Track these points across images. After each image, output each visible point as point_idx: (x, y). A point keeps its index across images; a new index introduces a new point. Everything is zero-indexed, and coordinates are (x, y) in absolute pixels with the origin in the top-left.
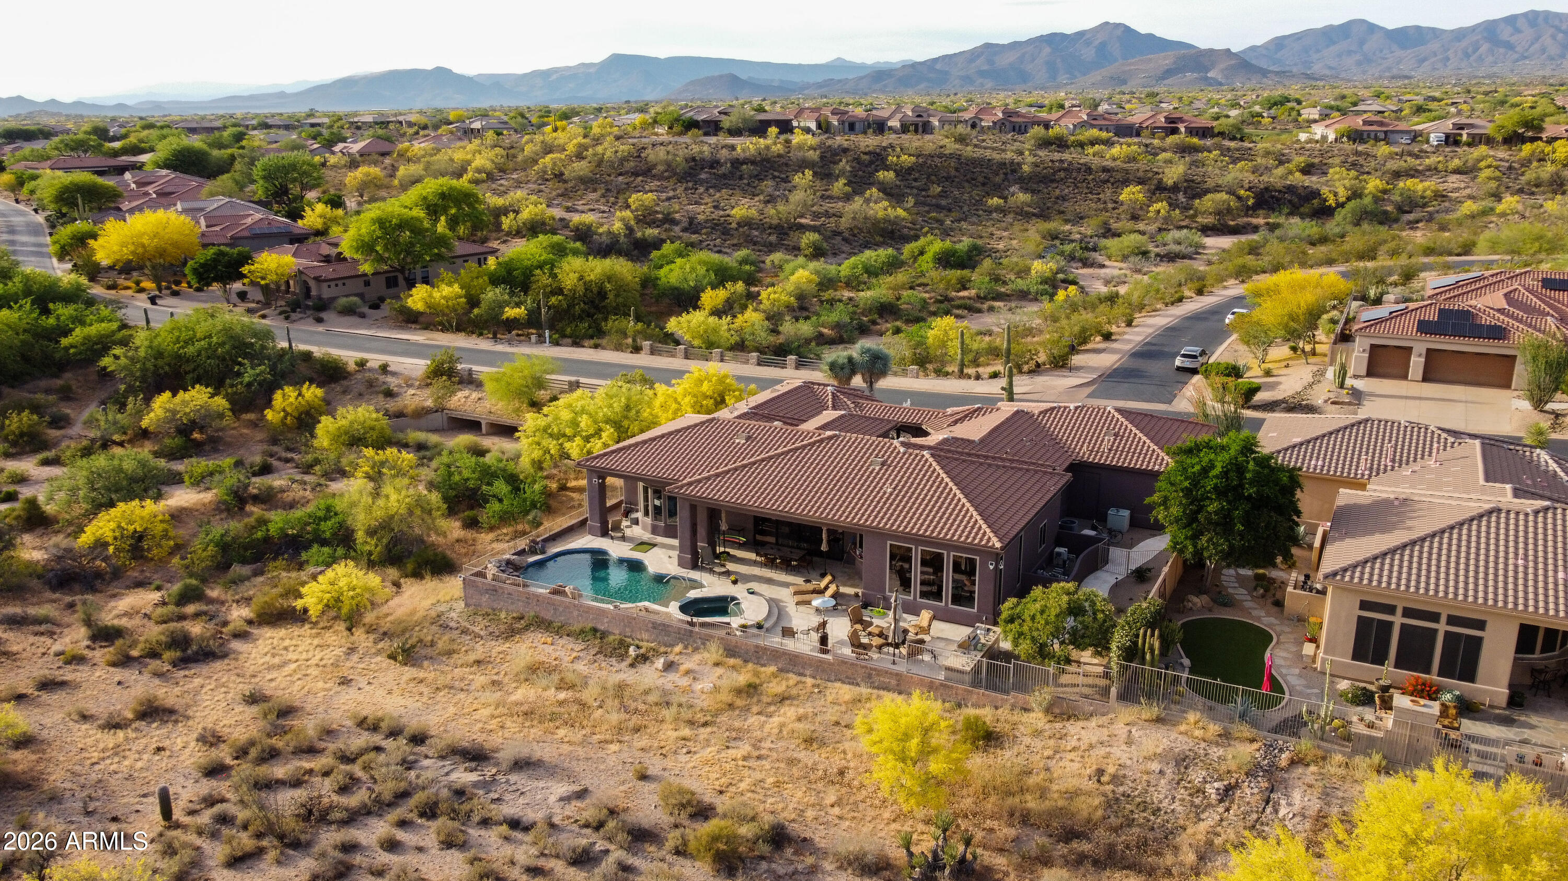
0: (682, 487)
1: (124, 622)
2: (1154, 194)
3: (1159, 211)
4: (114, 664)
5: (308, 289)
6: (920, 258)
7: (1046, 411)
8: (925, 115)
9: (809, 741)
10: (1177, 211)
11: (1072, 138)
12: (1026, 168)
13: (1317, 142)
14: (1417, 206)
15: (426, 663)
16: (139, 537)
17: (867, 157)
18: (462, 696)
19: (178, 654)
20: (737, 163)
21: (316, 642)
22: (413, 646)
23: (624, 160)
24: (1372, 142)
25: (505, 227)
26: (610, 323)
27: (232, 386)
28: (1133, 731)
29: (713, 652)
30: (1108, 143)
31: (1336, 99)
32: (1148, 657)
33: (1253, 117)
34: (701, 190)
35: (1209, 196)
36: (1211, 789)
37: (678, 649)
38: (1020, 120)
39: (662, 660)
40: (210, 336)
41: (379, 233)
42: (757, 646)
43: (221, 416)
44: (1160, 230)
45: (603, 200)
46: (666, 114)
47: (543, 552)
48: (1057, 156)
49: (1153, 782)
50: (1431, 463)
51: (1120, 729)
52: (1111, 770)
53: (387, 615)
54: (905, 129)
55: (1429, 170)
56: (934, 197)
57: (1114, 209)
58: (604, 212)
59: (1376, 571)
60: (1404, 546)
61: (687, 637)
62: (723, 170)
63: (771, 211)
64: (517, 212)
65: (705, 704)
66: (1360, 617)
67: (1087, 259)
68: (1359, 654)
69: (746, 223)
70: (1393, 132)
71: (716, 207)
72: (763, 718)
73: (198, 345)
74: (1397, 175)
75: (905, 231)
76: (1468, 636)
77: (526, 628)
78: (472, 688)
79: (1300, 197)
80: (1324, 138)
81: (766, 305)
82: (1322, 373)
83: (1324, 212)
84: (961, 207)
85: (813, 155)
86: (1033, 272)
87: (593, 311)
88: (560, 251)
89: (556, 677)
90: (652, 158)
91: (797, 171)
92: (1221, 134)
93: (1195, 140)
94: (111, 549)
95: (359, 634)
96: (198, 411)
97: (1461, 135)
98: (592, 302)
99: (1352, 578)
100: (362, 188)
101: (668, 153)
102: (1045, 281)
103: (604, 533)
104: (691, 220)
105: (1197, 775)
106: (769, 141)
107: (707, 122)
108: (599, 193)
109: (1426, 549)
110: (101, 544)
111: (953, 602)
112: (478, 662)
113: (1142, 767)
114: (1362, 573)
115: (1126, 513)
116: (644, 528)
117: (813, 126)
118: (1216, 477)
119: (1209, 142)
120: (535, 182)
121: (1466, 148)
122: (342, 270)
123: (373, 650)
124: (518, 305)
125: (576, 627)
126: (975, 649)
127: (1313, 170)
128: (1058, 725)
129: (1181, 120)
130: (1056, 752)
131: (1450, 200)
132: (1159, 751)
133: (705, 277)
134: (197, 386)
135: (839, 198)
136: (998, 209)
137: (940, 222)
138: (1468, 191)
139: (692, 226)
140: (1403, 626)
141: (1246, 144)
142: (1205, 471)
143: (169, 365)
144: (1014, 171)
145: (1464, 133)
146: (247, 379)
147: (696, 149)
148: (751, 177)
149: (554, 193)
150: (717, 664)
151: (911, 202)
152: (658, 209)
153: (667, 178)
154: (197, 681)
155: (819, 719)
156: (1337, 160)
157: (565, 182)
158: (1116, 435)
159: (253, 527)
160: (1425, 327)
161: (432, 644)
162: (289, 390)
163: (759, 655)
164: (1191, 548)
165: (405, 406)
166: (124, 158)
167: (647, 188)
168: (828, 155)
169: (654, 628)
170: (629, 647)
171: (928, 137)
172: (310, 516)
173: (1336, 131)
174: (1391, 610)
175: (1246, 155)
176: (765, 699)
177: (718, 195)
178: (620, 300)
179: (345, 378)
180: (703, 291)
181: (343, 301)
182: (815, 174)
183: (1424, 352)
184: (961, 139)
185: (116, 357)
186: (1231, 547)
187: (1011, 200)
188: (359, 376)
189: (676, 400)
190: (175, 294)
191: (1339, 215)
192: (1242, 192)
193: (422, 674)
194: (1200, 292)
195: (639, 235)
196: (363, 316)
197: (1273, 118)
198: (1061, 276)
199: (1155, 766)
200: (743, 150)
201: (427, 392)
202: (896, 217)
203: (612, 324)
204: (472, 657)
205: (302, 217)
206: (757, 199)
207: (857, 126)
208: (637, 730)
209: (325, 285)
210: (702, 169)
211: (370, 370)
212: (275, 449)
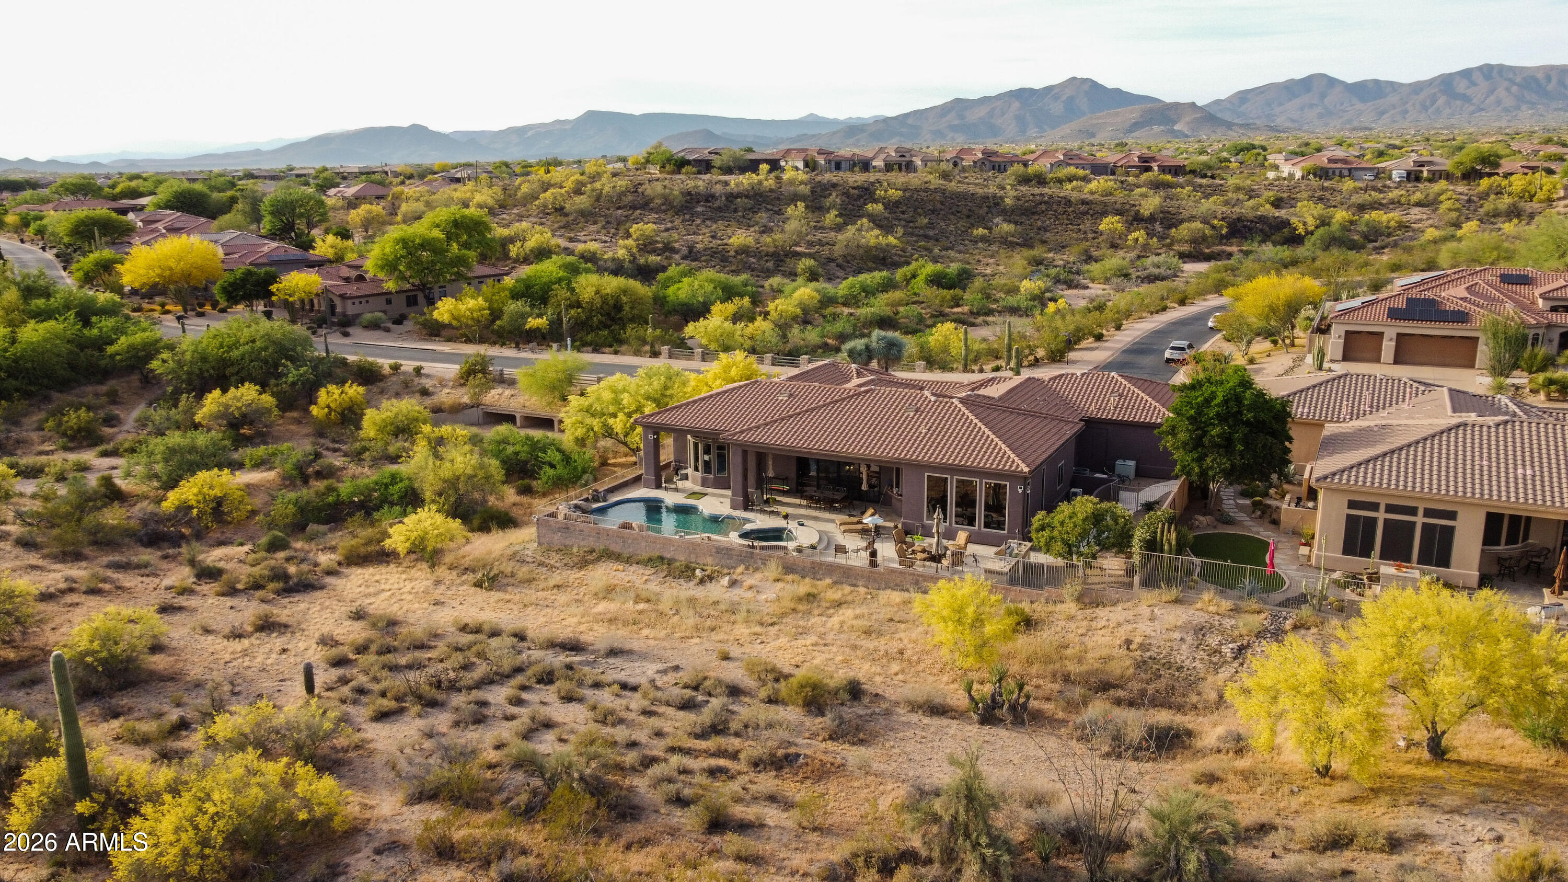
0: (735, 434)
1: (221, 565)
2: (1131, 224)
3: (1137, 240)
4: (223, 594)
5: (333, 307)
6: (913, 281)
7: (1055, 378)
8: (907, 155)
9: (868, 633)
10: (1155, 239)
11: (1051, 176)
12: (1008, 201)
13: (1285, 179)
14: (1382, 234)
15: (510, 589)
16: (219, 502)
17: (856, 192)
18: (549, 610)
19: (281, 585)
20: (731, 197)
21: (404, 576)
22: (496, 576)
23: (621, 195)
24: (1337, 178)
25: (513, 254)
26: (629, 331)
27: (277, 385)
28: (1156, 610)
29: (773, 569)
30: (1085, 179)
31: (1300, 146)
32: (1166, 547)
33: (1221, 162)
34: (698, 221)
35: (1185, 225)
36: (1227, 650)
37: (740, 569)
38: (998, 159)
39: (727, 578)
40: (253, 341)
41: (403, 252)
42: (813, 563)
43: (269, 411)
44: (1139, 257)
45: (604, 231)
46: (658, 153)
47: (605, 501)
48: (1037, 191)
49: (1175, 648)
50: (1405, 406)
51: (1144, 610)
52: (1138, 640)
53: (464, 557)
54: (889, 167)
55: (1393, 203)
56: (921, 228)
57: (1094, 238)
58: (605, 242)
59: (1361, 474)
60: (1385, 455)
61: (748, 559)
62: (717, 204)
63: (767, 239)
64: (524, 240)
65: (771, 610)
66: (1348, 516)
67: (1071, 281)
68: (1349, 548)
69: (744, 251)
70: (1357, 169)
71: (713, 237)
72: (824, 619)
73: (242, 349)
74: (1362, 208)
75: (896, 258)
76: (1442, 527)
77: (598, 559)
78: (556, 604)
79: (1271, 227)
80: (1291, 175)
81: (774, 315)
82: (1302, 359)
83: (1295, 240)
84: (947, 238)
85: (805, 190)
86: (1022, 290)
87: (609, 322)
88: (574, 270)
89: (632, 595)
90: (649, 192)
91: (789, 205)
92: (1193, 172)
93: (1168, 177)
94: (195, 511)
95: (442, 571)
96: (250, 405)
97: (1422, 172)
98: (608, 314)
99: (1341, 480)
100: (367, 224)
101: (665, 187)
102: (1034, 298)
103: (658, 486)
104: (691, 249)
105: (1213, 640)
106: (760, 177)
107: (697, 162)
108: (600, 225)
109: (1403, 456)
110: (185, 508)
111: (986, 527)
112: (558, 587)
113: (1166, 637)
114: (1349, 476)
115: (1132, 463)
116: (694, 482)
117: (800, 165)
118: (1218, 405)
119: (1181, 179)
120: (536, 216)
121: (1427, 184)
122: (366, 289)
123: (458, 581)
124: (540, 316)
125: (645, 556)
126: (1010, 555)
127: (1282, 204)
128: (1088, 612)
129: (1153, 159)
130: (1088, 630)
131: (1414, 230)
132: (1178, 624)
133: (712, 293)
134: (247, 384)
135: (831, 229)
136: (983, 239)
137: (929, 250)
138: (1430, 222)
139: (692, 254)
140: (1386, 521)
141: (1218, 181)
142: (1207, 402)
143: (213, 368)
144: (997, 204)
145: (1425, 170)
146: (291, 379)
147: (691, 184)
148: (745, 210)
149: (556, 225)
150: (777, 580)
151: (900, 231)
152: (658, 239)
153: (665, 212)
154: (303, 606)
155: (874, 617)
156: (1305, 195)
157: (566, 215)
158: (1121, 395)
159: (324, 494)
160: (1394, 314)
161: (513, 575)
162: (332, 388)
163: (815, 571)
164: (1197, 470)
165: (443, 403)
166: (124, 201)
167: (646, 220)
168: (819, 190)
169: (718, 552)
170: (694, 570)
171: (912, 175)
172: (377, 484)
173: (1303, 169)
174: (1375, 507)
175: (1219, 190)
176: (824, 604)
177: (714, 226)
178: (636, 312)
179: (381, 380)
180: (713, 304)
181: (368, 316)
182: (807, 207)
183: (1395, 337)
184: (945, 176)
185: (164, 361)
186: (1233, 465)
187: (996, 230)
188: (394, 379)
189: (707, 384)
190: (201, 315)
191: (1308, 243)
192: (1216, 222)
193: (508, 597)
194: (1182, 302)
195: (642, 261)
196: (387, 330)
197: (1241, 163)
198: (1048, 295)
199: (1177, 635)
200: (737, 185)
201: (463, 390)
202: (887, 245)
203: (630, 331)
204: (552, 583)
205: (313, 248)
206: (752, 229)
207: (843, 165)
208: (713, 629)
209: (349, 302)
210: (698, 202)
211: (404, 373)
212: (322, 441)
